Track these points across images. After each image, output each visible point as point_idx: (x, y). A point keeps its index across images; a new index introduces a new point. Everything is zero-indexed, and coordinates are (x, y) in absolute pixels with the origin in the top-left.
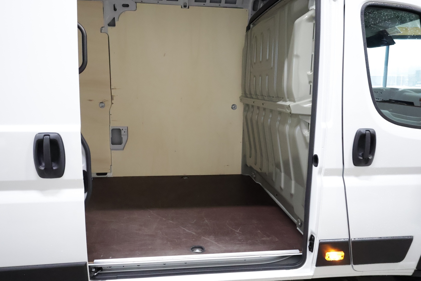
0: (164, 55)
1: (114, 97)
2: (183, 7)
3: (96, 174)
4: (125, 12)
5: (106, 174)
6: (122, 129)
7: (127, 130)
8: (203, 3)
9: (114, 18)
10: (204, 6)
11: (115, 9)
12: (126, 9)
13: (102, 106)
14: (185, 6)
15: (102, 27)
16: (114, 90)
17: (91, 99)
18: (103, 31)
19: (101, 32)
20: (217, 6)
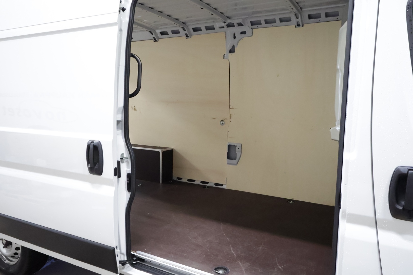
0: (278, 76)
1: (232, 116)
2: (297, 26)
3: (214, 184)
4: (243, 39)
5: (222, 185)
6: (237, 146)
7: (240, 147)
8: (318, 19)
9: (234, 45)
10: (320, 21)
11: (235, 37)
12: (243, 35)
13: (222, 124)
14: (299, 25)
15: (225, 54)
16: (232, 109)
17: (213, 117)
18: (225, 58)
19: (224, 59)
20: (335, 20)
